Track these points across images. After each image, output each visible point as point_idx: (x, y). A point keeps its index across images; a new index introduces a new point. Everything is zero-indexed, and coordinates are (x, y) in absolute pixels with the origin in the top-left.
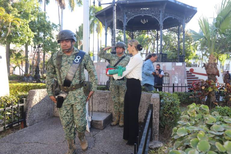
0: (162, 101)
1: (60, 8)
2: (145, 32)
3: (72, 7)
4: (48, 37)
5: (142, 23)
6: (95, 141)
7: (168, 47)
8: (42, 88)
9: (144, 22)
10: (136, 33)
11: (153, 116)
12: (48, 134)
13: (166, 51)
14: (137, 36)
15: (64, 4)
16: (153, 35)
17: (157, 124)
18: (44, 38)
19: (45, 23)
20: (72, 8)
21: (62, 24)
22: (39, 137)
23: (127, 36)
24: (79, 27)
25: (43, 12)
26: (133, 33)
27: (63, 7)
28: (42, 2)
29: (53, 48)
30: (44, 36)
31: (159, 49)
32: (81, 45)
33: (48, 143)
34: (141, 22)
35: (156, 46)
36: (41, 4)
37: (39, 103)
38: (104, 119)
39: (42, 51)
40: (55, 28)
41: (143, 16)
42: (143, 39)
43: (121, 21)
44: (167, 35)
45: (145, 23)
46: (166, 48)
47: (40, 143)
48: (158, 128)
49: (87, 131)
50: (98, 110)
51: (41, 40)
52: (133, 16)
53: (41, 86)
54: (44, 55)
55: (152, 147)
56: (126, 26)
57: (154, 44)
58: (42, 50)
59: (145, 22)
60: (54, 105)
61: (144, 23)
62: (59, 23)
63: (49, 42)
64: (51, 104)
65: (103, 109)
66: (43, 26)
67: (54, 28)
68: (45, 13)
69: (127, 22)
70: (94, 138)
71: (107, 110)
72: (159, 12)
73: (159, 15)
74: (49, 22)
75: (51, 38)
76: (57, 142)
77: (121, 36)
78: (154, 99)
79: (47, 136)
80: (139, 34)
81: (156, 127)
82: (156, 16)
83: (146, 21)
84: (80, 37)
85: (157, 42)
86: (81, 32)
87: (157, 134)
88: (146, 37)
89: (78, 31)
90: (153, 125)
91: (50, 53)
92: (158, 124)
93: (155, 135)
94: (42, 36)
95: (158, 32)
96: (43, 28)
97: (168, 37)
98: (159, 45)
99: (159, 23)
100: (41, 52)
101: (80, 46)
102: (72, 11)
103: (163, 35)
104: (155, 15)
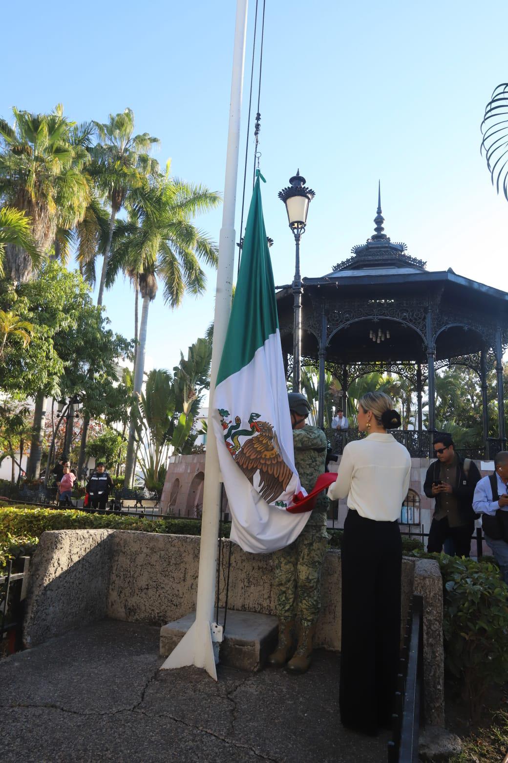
0: (449, 585)
1: (140, 296)
2: (382, 365)
3: (175, 293)
4: (101, 375)
5: (374, 340)
6: (236, 714)
7: (452, 412)
8: (76, 524)
9: (378, 338)
10: (353, 369)
11: (425, 636)
12: (85, 678)
13: (446, 422)
14: (358, 376)
15: (154, 284)
16: (406, 377)
17: (439, 666)
18: (91, 378)
19: (98, 336)
20: (174, 297)
21: (143, 338)
22: (59, 686)
23: (326, 376)
24: (190, 348)
25: (94, 307)
26: (347, 368)
27: (148, 293)
28: (95, 280)
29: (111, 406)
30: (90, 371)
31: (424, 418)
32: (194, 398)
33: (87, 711)
34: (371, 337)
35: (414, 408)
36: (93, 285)
37: (66, 571)
38: (262, 636)
39: (80, 415)
40: (122, 349)
41: (376, 320)
42: (376, 385)
43: (311, 333)
44: (446, 377)
45: (381, 341)
46: (444, 414)
47: (62, 709)
48: (441, 681)
49: (210, 677)
50: (243, 606)
51: (82, 382)
52: (348, 320)
53: (74, 517)
54: (86, 424)
55: (426, 751)
56: (327, 349)
57: (408, 401)
58: (81, 411)
59: (383, 340)
60: (109, 579)
61: (378, 342)
62: (133, 337)
63: (104, 388)
64: (100, 578)
65: (260, 601)
66: (92, 343)
67: (120, 350)
68: (99, 311)
69: (330, 337)
70: (232, 700)
71: (272, 605)
72: (422, 310)
73: (425, 318)
74: (110, 333)
75: (110, 378)
76: (114, 710)
77: (309, 375)
78: (425, 578)
79: (83, 685)
80: (365, 373)
81: (434, 675)
82: (414, 323)
83: (386, 336)
84: (191, 375)
85: (419, 397)
86: (194, 364)
87: (441, 703)
88: (385, 381)
89: (186, 359)
90: (425, 667)
91: (104, 418)
92: (442, 665)
93: (432, 705)
94: (86, 371)
95: (419, 367)
96: (91, 348)
97: (450, 382)
98: (424, 405)
99: (423, 341)
100: (77, 416)
101: (190, 401)
102: (173, 304)
103: (437, 375)
104: (411, 320)
